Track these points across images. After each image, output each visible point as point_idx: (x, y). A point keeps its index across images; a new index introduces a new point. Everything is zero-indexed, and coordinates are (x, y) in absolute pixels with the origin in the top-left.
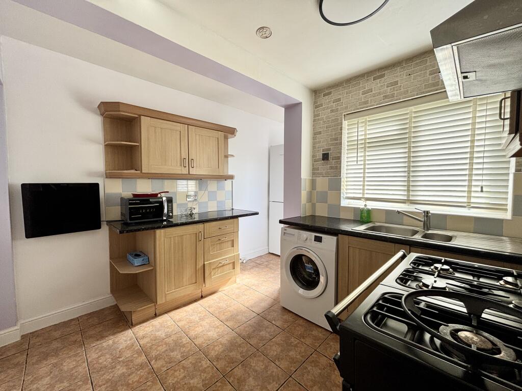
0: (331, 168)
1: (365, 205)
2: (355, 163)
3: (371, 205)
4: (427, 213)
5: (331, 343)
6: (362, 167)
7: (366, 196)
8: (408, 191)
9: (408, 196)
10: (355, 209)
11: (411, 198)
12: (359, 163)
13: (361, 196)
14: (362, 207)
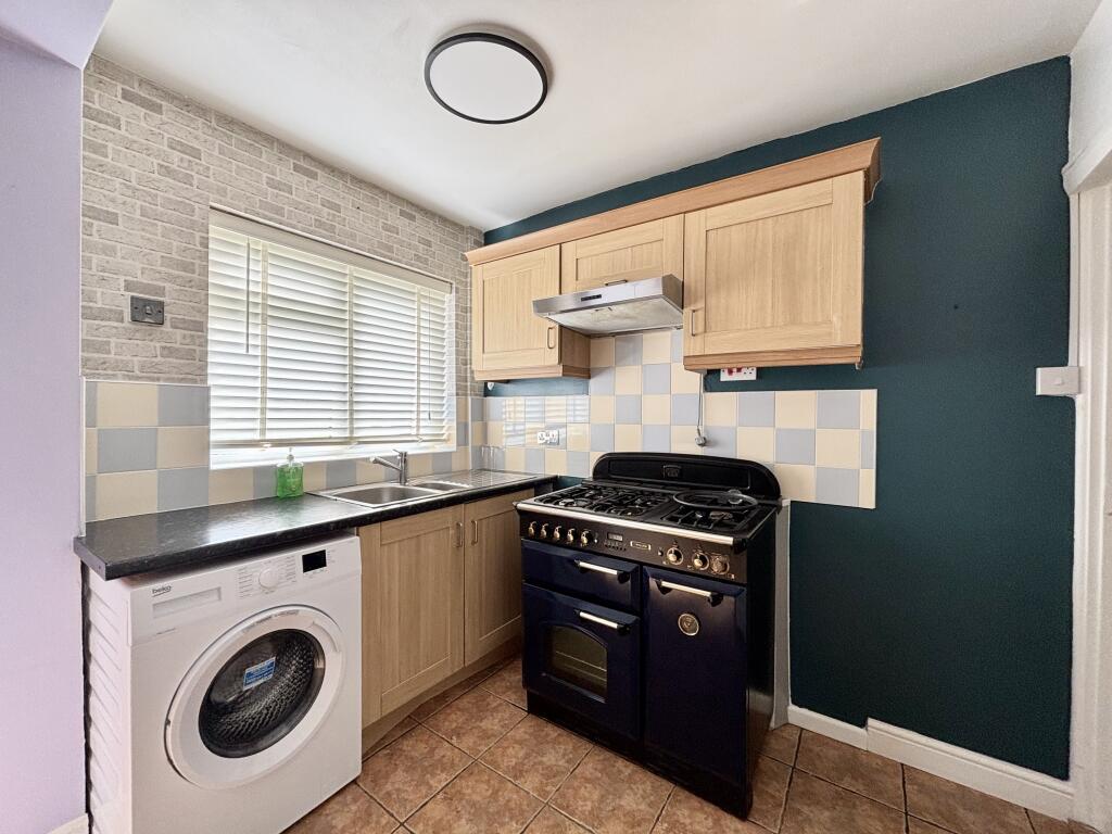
0: (169, 352)
1: (291, 458)
2: (244, 351)
3: (303, 455)
4: (404, 456)
5: (389, 787)
6: (258, 362)
7: (269, 435)
8: (352, 420)
9: (352, 430)
10: (259, 472)
11: (357, 434)
12: (251, 352)
13: (256, 436)
14: (280, 463)
